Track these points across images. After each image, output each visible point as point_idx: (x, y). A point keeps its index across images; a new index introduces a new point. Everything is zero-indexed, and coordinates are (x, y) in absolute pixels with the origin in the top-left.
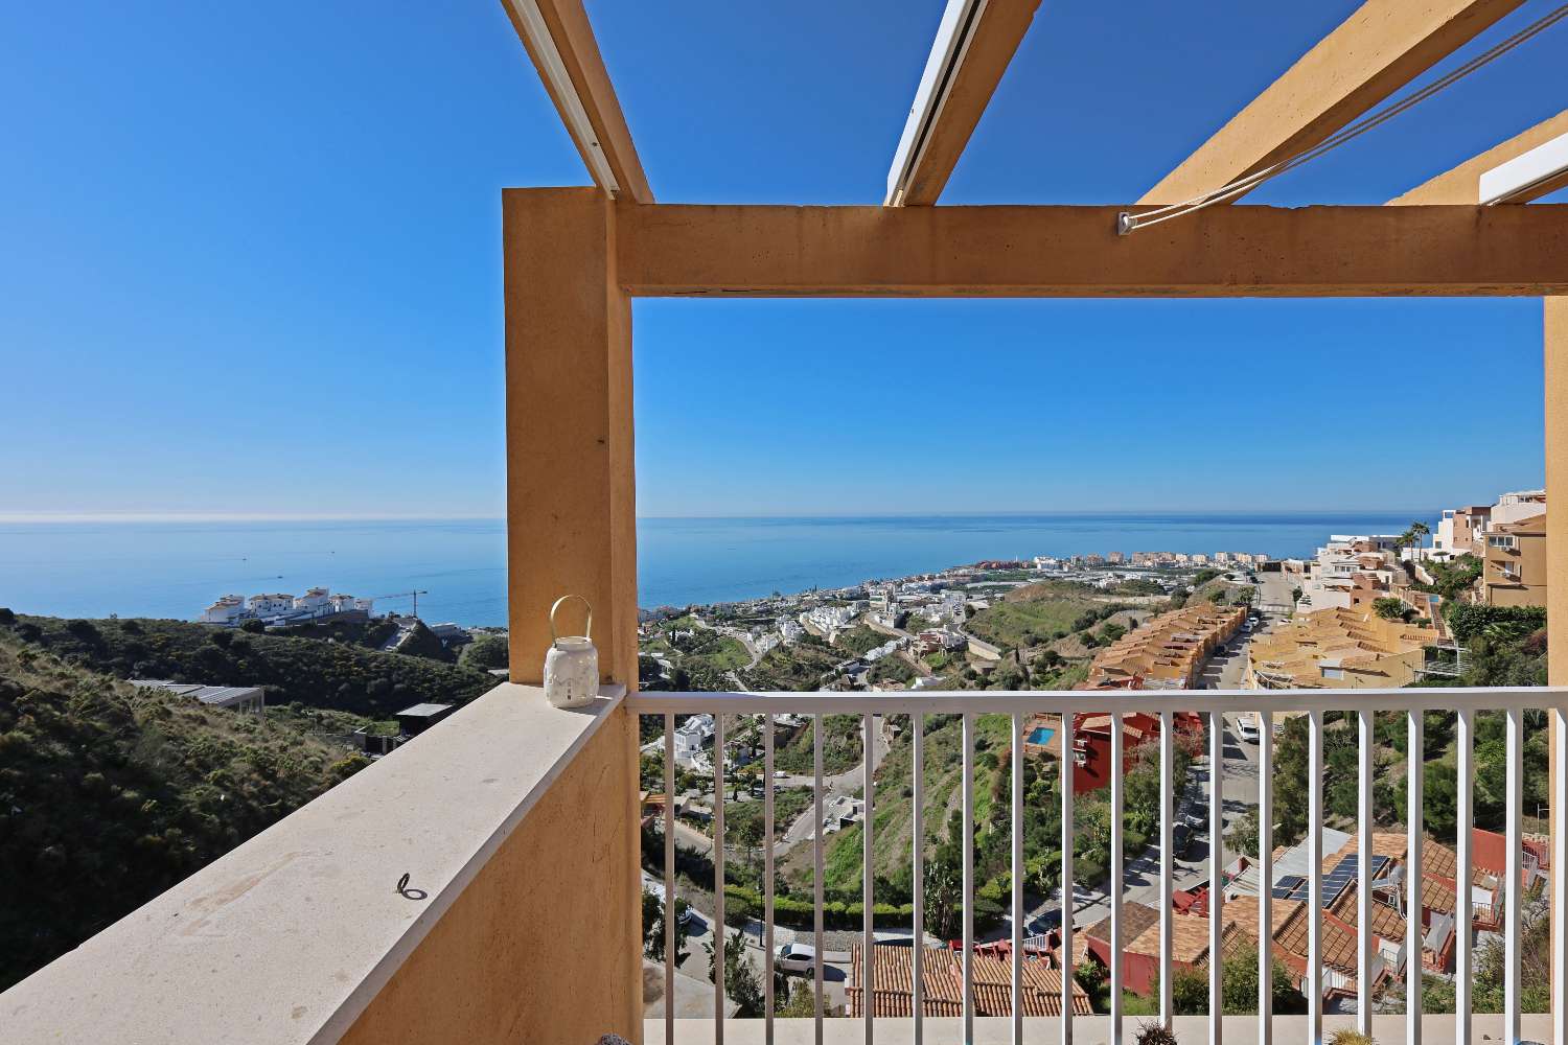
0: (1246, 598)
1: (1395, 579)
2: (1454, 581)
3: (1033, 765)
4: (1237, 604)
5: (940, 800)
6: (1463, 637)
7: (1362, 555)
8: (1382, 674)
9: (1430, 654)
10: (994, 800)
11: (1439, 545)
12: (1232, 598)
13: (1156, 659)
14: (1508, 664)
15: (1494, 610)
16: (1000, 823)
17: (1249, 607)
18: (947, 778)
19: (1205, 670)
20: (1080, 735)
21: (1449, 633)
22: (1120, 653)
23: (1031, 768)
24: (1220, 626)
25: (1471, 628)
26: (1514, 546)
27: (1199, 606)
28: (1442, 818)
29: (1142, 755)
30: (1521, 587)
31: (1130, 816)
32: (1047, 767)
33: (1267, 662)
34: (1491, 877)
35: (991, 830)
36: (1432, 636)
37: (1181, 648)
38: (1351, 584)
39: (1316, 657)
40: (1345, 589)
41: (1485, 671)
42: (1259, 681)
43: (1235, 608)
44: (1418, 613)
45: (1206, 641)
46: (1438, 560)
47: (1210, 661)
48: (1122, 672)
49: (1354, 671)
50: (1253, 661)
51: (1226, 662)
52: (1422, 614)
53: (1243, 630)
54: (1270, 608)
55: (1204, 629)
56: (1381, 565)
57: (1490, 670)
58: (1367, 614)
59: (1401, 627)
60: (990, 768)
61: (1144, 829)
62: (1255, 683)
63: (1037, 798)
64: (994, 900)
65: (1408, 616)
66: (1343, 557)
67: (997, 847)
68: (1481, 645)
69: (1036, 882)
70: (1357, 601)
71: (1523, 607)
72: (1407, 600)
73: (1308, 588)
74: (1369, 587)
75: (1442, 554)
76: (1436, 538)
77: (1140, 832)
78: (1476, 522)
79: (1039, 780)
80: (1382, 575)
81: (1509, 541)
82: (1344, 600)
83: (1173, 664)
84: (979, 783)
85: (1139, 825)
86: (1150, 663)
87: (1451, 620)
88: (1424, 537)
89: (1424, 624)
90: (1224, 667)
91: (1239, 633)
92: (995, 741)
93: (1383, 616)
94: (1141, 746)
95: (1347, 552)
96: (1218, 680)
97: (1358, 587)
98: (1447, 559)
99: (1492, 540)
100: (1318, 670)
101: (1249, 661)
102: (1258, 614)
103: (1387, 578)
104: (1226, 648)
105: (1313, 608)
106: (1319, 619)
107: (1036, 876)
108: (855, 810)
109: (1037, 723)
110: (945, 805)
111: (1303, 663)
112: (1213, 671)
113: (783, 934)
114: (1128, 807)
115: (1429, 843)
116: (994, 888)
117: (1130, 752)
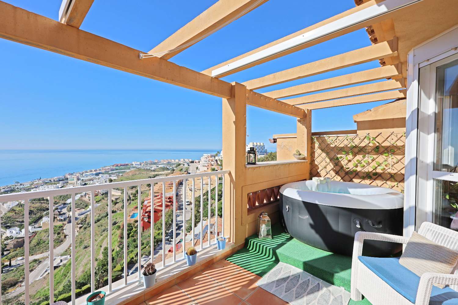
0: (187, 170)
1: (214, 164)
3: (132, 225)
4: (185, 171)
5: (99, 245)
7: (209, 158)
9: (220, 179)
10: (119, 240)
11: (221, 156)
12: (183, 170)
13: (166, 188)
16: (121, 246)
17: (188, 172)
18: (102, 237)
19: (178, 189)
20: (146, 212)
22: (157, 187)
23: (131, 226)
27: (177, 173)
31: (160, 231)
32: (136, 224)
33: (191, 185)
35: (118, 249)
37: (172, 184)
38: (207, 165)
39: (200, 182)
40: (206, 166)
44: (218, 170)
45: (178, 181)
46: (221, 159)
47: (179, 187)
48: (158, 193)
50: (188, 185)
54: (192, 172)
55: (178, 179)
56: (212, 161)
58: (210, 171)
60: (118, 230)
62: (189, 190)
63: (133, 235)
64: (119, 271)
66: (206, 159)
67: (120, 254)
69: (133, 260)
70: (208, 169)
72: (216, 168)
73: (199, 167)
74: (210, 166)
76: (221, 154)
79: (134, 229)
80: (212, 163)
82: (205, 169)
83: (171, 188)
84: (114, 235)
88: (219, 154)
90: (182, 187)
92: (119, 221)
96: (181, 191)
105: (200, 171)
106: (201, 173)
107: (133, 258)
108: (61, 261)
109: (133, 212)
110: (101, 246)
111: (198, 184)
112: (180, 189)
114: (159, 229)
115: (219, 219)
116: (119, 267)
117: (159, 214)
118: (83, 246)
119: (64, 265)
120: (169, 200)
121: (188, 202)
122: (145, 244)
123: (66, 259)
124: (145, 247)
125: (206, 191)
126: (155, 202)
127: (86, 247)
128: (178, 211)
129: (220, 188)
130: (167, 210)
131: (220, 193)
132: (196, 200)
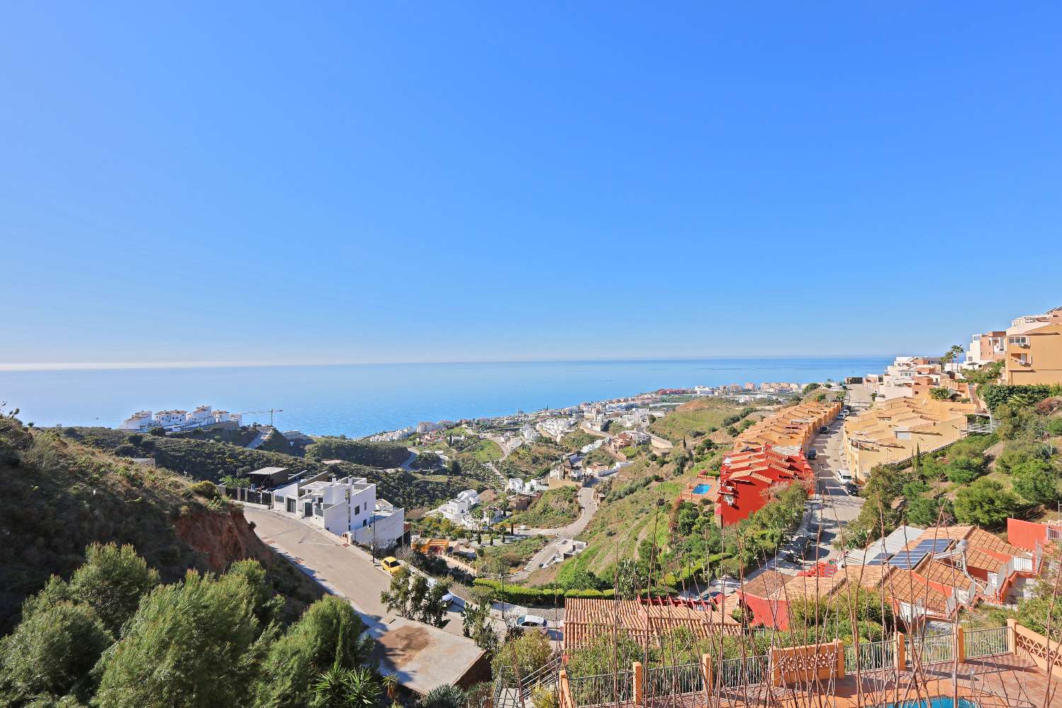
0: (839, 399)
1: (942, 378)
2: (985, 378)
3: (697, 507)
4: (834, 401)
5: (632, 537)
6: (992, 405)
7: (918, 366)
8: (938, 434)
9: (971, 419)
10: (670, 531)
11: (970, 358)
12: (829, 398)
13: (780, 435)
14: (1027, 421)
15: (1014, 387)
16: (674, 546)
17: (843, 404)
18: (637, 522)
19: (814, 442)
20: (729, 483)
21: (984, 405)
22: (756, 432)
23: (696, 509)
24: (823, 414)
25: (998, 400)
26: (1027, 342)
27: (809, 404)
28: (989, 515)
29: (772, 494)
30: (1032, 371)
31: (765, 532)
32: (707, 508)
33: (857, 432)
34: (1027, 553)
35: (669, 551)
36: (972, 409)
37: (797, 428)
38: (913, 382)
39: (890, 426)
40: (908, 385)
41: (1011, 426)
42: (852, 445)
43: (833, 403)
44: (960, 396)
45: (815, 424)
46: (970, 368)
47: (817, 436)
48: (757, 443)
49: (919, 433)
50: (847, 433)
51: (830, 437)
52: (964, 396)
53: (839, 417)
54: (857, 405)
55: (812, 417)
56: (932, 371)
57: (1014, 427)
58: (925, 398)
59: (950, 404)
60: (667, 513)
61: (776, 539)
62: (850, 446)
63: (700, 529)
64: (671, 586)
65: (953, 398)
66: (906, 368)
68: (1006, 409)
69: (701, 575)
70: (917, 393)
71: (1034, 385)
72: (952, 387)
73: (882, 390)
74: (924, 384)
75: (973, 364)
76: (968, 354)
77: (773, 541)
78: (996, 342)
79: (701, 517)
80: (934, 377)
81: (1024, 340)
82: (909, 392)
83: (792, 438)
84: (659, 523)
85: (772, 538)
86: (775, 437)
87: (985, 396)
88: (961, 355)
89: (964, 401)
90: (828, 439)
91: (837, 419)
92: (670, 499)
93: (937, 398)
94: (772, 488)
95: (908, 365)
96: (826, 448)
97: (917, 384)
98: (976, 367)
99: (1012, 341)
100: (894, 435)
101: (845, 433)
102: (849, 408)
103: (937, 379)
104: (828, 428)
105: (887, 399)
106: (892, 404)
107: (700, 571)
108: (574, 549)
109: (699, 481)
110: (636, 539)
111: (883, 431)
112: (820, 442)
113: (519, 610)
114: (764, 526)
115: (979, 532)
116: (670, 579)
117: (763, 493)
118: (606, 531)
119: (579, 556)
120: (788, 464)
121: (849, 477)
122: (727, 550)
123: (581, 547)
124: (730, 557)
125: (915, 454)
126: (753, 462)
127: (610, 534)
128: (818, 496)
129: (976, 446)
130: (784, 484)
131: (977, 461)
132: (878, 472)
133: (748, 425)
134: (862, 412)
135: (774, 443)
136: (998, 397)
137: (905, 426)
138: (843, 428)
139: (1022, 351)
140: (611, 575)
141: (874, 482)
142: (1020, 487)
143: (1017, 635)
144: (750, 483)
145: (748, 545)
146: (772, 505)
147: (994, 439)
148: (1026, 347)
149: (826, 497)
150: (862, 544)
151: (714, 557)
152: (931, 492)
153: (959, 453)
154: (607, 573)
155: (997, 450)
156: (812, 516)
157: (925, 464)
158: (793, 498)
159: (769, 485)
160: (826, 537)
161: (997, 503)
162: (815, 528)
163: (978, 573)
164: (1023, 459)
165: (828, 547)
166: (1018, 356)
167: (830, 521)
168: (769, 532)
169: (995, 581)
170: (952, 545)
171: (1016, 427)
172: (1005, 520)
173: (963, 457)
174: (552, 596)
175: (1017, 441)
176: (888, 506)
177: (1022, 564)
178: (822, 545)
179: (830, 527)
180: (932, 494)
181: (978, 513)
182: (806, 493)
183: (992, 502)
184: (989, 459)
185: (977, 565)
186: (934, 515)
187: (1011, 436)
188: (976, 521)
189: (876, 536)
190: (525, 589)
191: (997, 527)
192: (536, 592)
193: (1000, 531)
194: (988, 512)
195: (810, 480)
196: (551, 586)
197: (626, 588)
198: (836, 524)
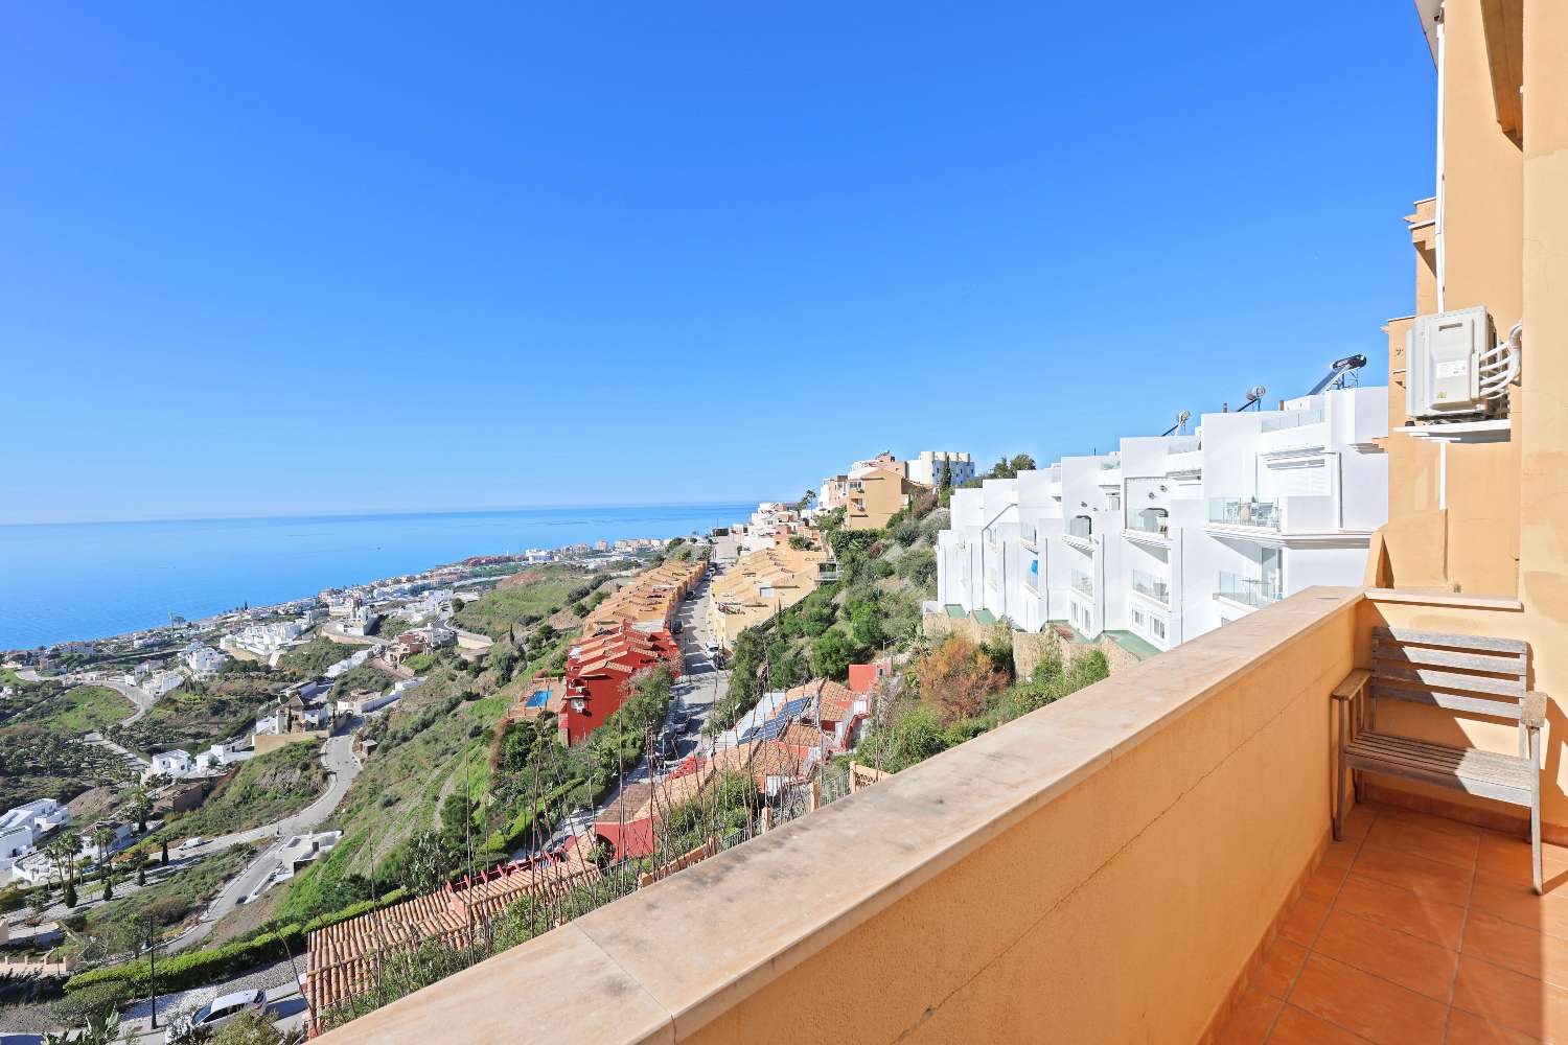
0: (705, 556)
1: (799, 526)
2: (831, 523)
3: (533, 726)
4: (700, 559)
5: (430, 796)
6: (838, 554)
8: (796, 587)
9: (822, 568)
10: (492, 771)
11: (821, 504)
12: (695, 556)
13: (639, 608)
14: (862, 565)
15: (853, 533)
16: (499, 792)
17: (709, 561)
18: (437, 772)
19: (679, 612)
20: (578, 683)
21: (831, 553)
22: (611, 607)
23: (532, 730)
24: (688, 576)
25: (842, 547)
26: (862, 487)
27: (673, 565)
28: (836, 665)
29: (633, 686)
30: (866, 516)
31: (626, 737)
32: (547, 724)
33: (723, 594)
34: (863, 695)
35: (491, 801)
36: (823, 557)
37: (660, 596)
38: (774, 532)
39: (755, 583)
40: (770, 535)
41: (851, 572)
42: (719, 609)
43: (699, 562)
44: (814, 544)
45: (679, 588)
46: (821, 514)
47: (682, 604)
48: (613, 622)
49: (780, 587)
50: (714, 595)
51: (696, 603)
52: (816, 544)
53: (705, 578)
54: (723, 561)
55: (677, 580)
56: (791, 519)
57: (854, 572)
58: (785, 549)
59: (805, 553)
60: (488, 745)
61: (639, 743)
62: (717, 611)
63: (538, 756)
64: (498, 851)
65: (808, 547)
66: (768, 515)
67: (497, 816)
68: (846, 555)
69: (541, 820)
70: (778, 543)
71: (867, 529)
72: (807, 534)
73: (746, 542)
74: (784, 531)
75: (823, 510)
76: (820, 499)
77: (635, 747)
78: (840, 486)
79: (539, 738)
80: (791, 524)
81: (860, 485)
82: (770, 543)
83: (654, 609)
84: (474, 763)
85: (634, 743)
86: (635, 611)
87: (832, 542)
88: (813, 500)
89: (817, 549)
90: (694, 606)
91: (703, 580)
92: (492, 723)
93: (795, 548)
94: (632, 678)
95: (770, 512)
96: (691, 617)
97: (778, 533)
98: (826, 513)
99: (851, 486)
100: (758, 592)
101: (711, 596)
102: (715, 565)
103: (794, 527)
104: (694, 592)
105: (751, 552)
106: (756, 558)
107: (540, 815)
108: (316, 846)
109: (535, 688)
110: (436, 799)
111: (748, 589)
112: (686, 611)
113: (195, 998)
114: (625, 729)
115: (830, 684)
116: (496, 840)
117: (623, 686)
118: (381, 800)
119: (326, 857)
120: (650, 644)
121: (717, 649)
122: (577, 775)
123: (329, 841)
124: (582, 783)
125: (777, 611)
126: (607, 649)
127: (389, 803)
128: (684, 678)
129: (825, 596)
130: (647, 671)
131: (827, 611)
132: (744, 637)
133: (600, 598)
134: (728, 570)
135: (634, 619)
136: (843, 542)
137: (768, 583)
138: (709, 590)
139: (858, 496)
140: (393, 868)
141: (741, 650)
142: (858, 631)
143: (856, 774)
144: (606, 677)
145: (605, 760)
146: (632, 700)
147: (839, 589)
148: (862, 492)
149: (693, 677)
150: (729, 724)
151: (560, 790)
152: (791, 650)
153: (813, 606)
154: (387, 867)
155: (841, 598)
156: (678, 704)
157: (786, 621)
158: (658, 686)
159: (629, 675)
160: (693, 726)
161: (842, 651)
162: (681, 718)
163: (828, 726)
164: (860, 603)
165: (695, 738)
166: (856, 500)
167: (697, 706)
168: (631, 736)
169: (841, 730)
170: (807, 702)
171: (856, 572)
172: (847, 667)
173: (816, 609)
174: (277, 943)
175: (856, 587)
176: (753, 674)
177: (860, 707)
178: (689, 738)
179: (697, 713)
180: (792, 652)
181: (829, 665)
182: (671, 676)
183: (838, 651)
184: (836, 607)
185: (827, 718)
186: (793, 674)
187: (851, 582)
188: (826, 673)
189: (743, 712)
190: (208, 954)
191: (841, 676)
192: (234, 949)
193: (844, 679)
194: (835, 662)
195: (676, 661)
196: (272, 927)
197: (423, 877)
198: (705, 707)
